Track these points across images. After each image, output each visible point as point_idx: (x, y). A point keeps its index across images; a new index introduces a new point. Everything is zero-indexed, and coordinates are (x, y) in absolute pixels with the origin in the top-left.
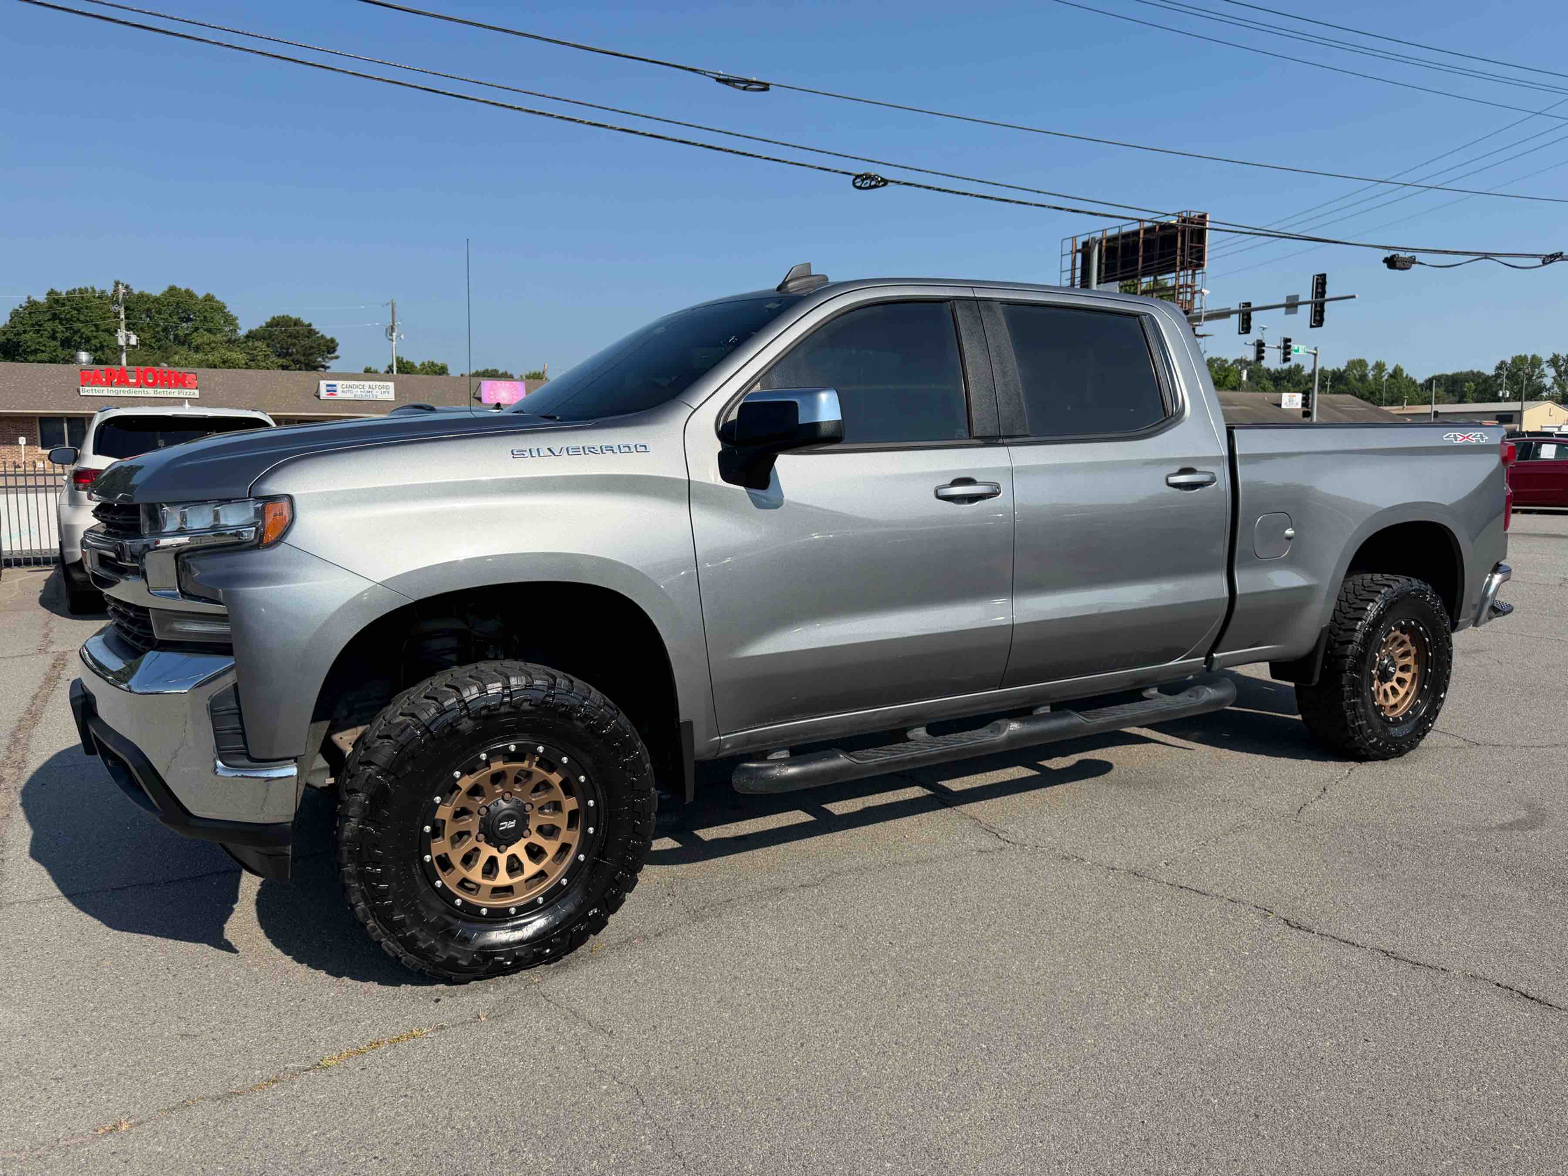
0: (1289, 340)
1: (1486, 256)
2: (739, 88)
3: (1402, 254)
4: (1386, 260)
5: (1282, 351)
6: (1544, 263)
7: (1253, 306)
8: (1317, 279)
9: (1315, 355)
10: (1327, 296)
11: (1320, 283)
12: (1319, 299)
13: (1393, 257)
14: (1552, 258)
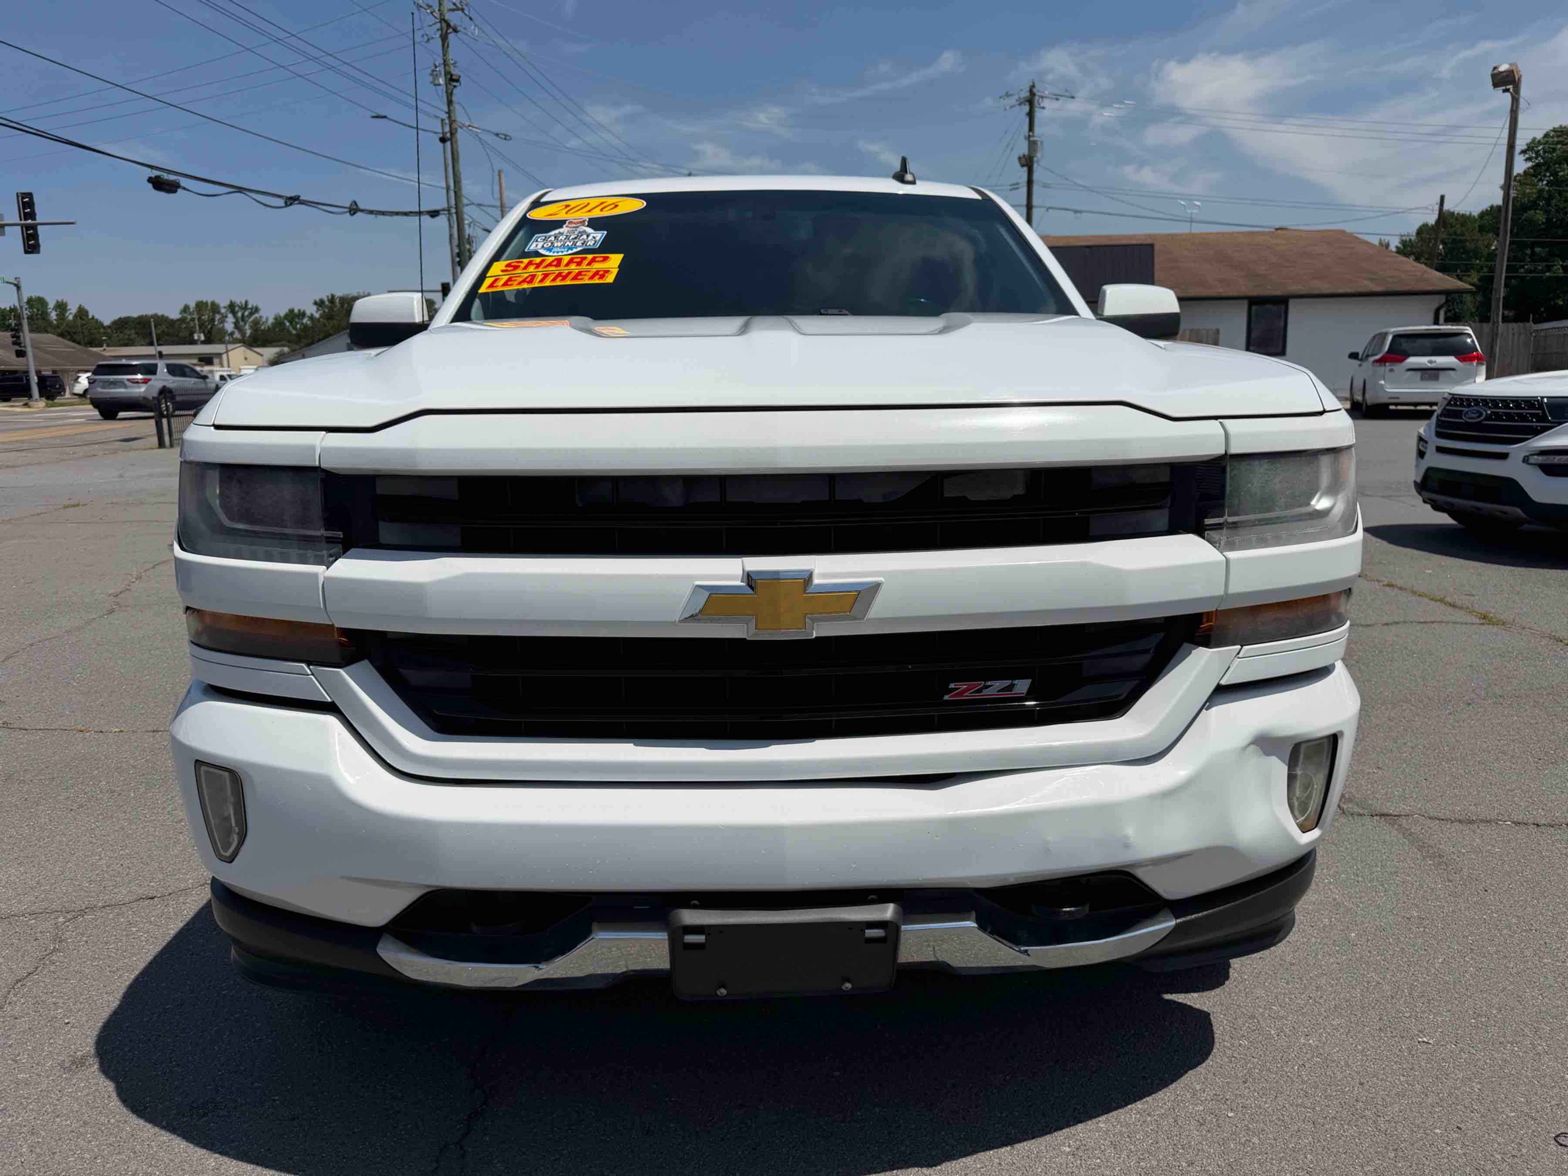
1: (240, 190)
3: (165, 176)
4: (150, 180)
6: (287, 205)
8: (23, 198)
9: (18, 287)
10: (39, 219)
11: (27, 204)
12: (30, 221)
13: (158, 177)
14: (292, 200)
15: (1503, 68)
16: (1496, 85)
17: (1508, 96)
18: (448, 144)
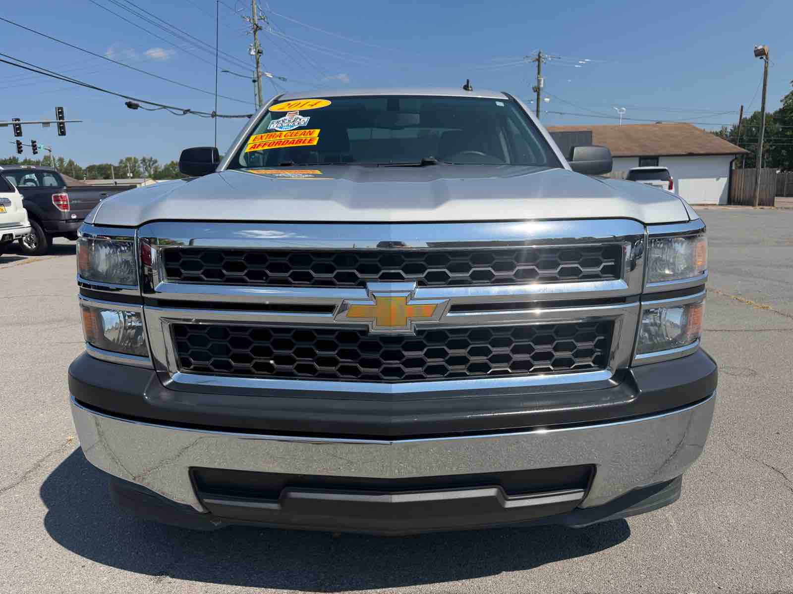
0: (35, 142)
1: (165, 107)
3: (132, 102)
4: (127, 104)
5: (31, 147)
6: (184, 114)
7: (21, 121)
8: (58, 110)
9: (50, 151)
10: (65, 120)
11: (60, 113)
12: (61, 121)
13: (130, 102)
14: (186, 112)
15: (760, 47)
16: (756, 55)
17: (762, 61)
18: (256, 83)
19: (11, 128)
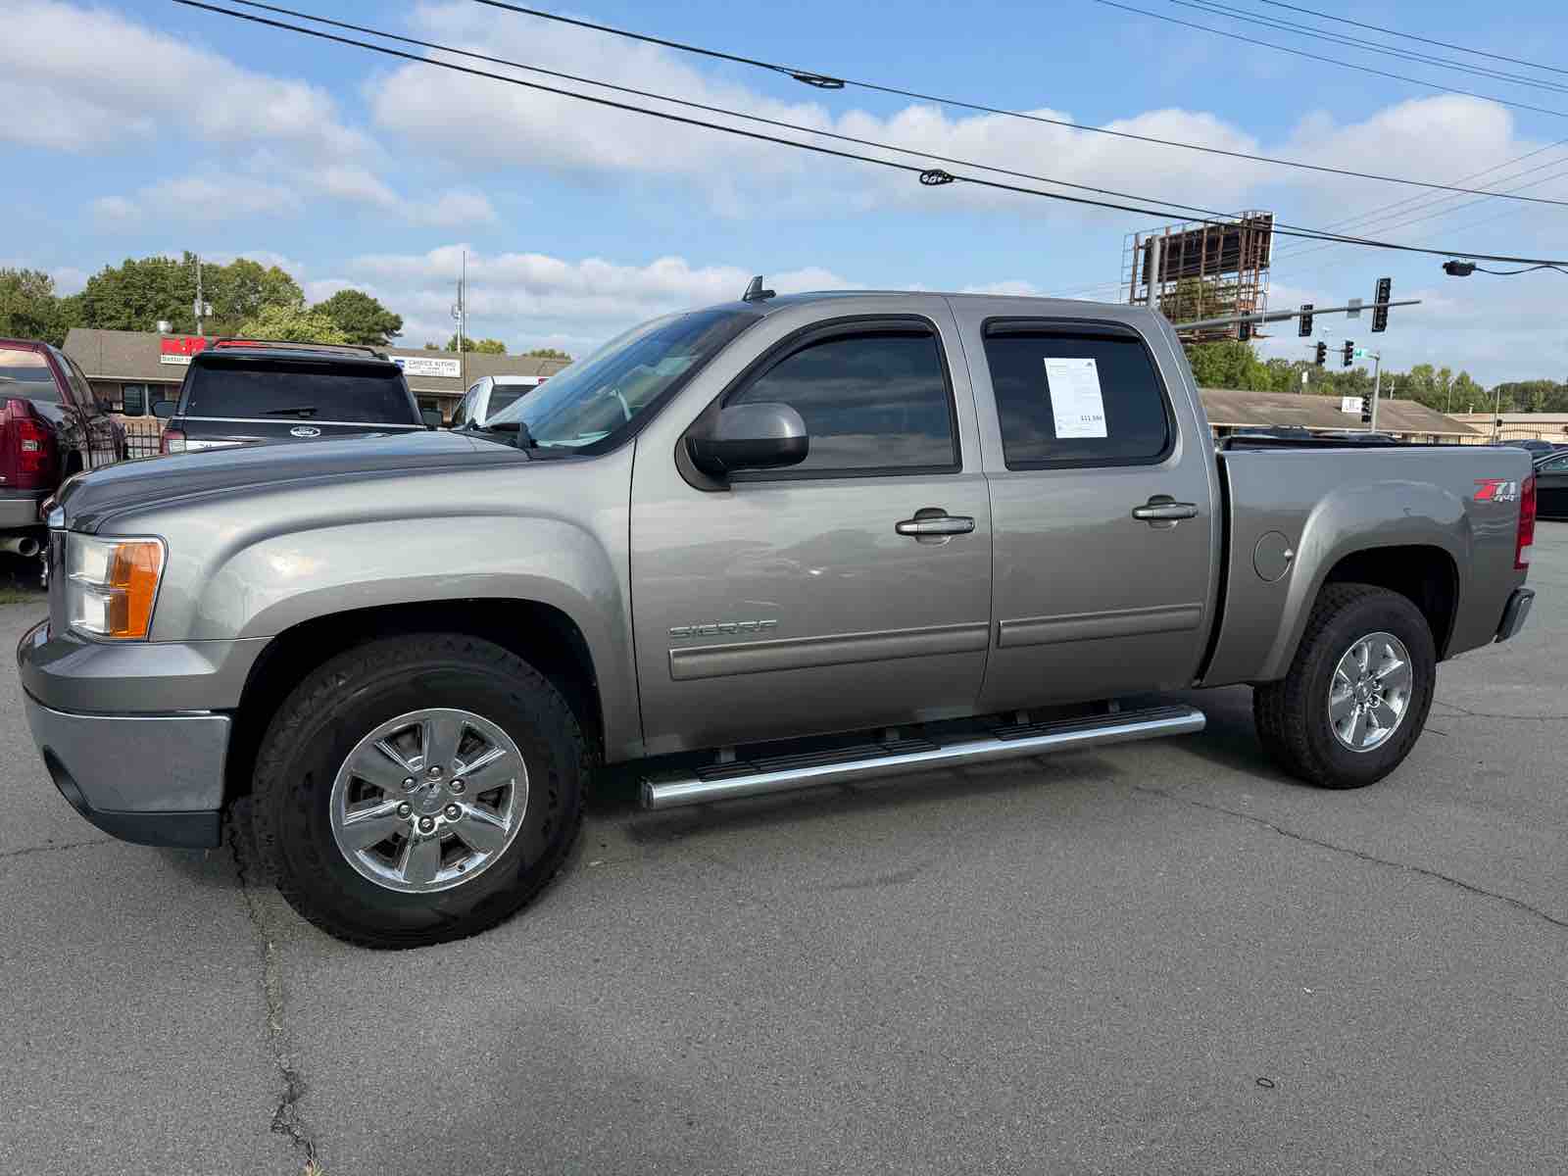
0: (1352, 344)
1: (1548, 264)
2: (815, 85)
3: (1461, 260)
4: (1446, 266)
5: (1344, 354)
7: (1315, 309)
8: (1382, 283)
10: (1390, 301)
11: (1384, 287)
12: (1383, 303)
13: (1453, 262)
19: (1296, 321)
